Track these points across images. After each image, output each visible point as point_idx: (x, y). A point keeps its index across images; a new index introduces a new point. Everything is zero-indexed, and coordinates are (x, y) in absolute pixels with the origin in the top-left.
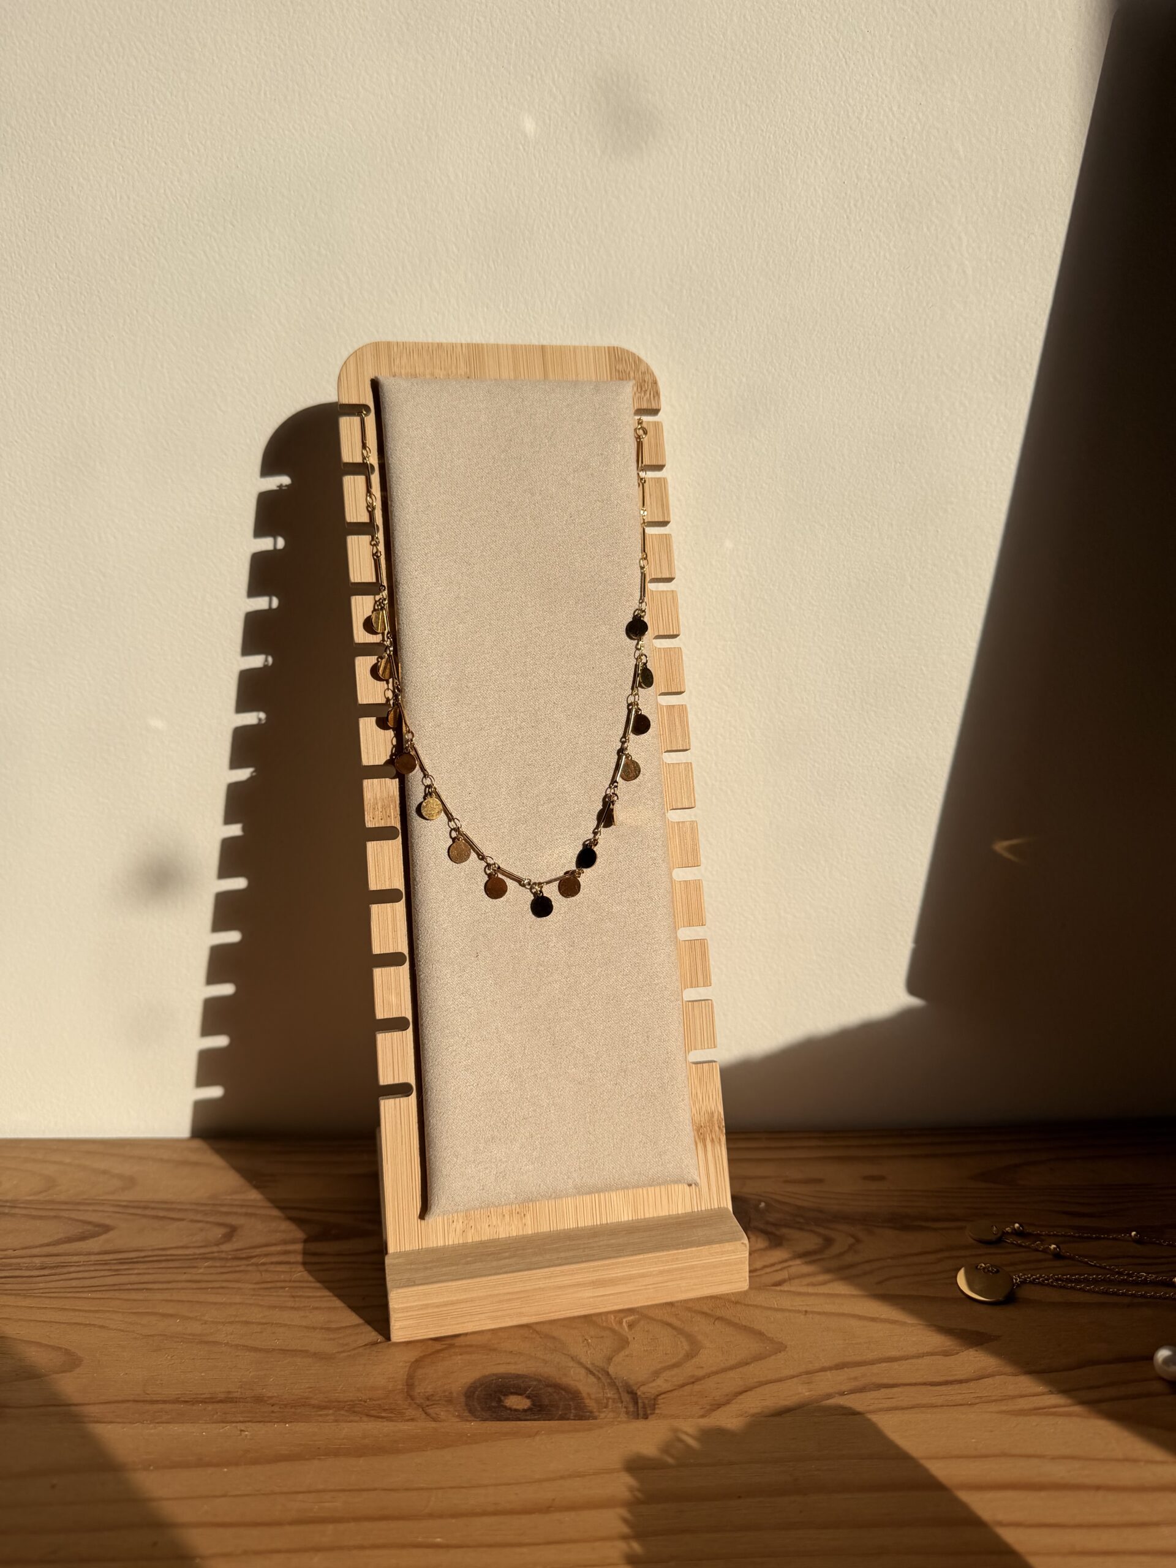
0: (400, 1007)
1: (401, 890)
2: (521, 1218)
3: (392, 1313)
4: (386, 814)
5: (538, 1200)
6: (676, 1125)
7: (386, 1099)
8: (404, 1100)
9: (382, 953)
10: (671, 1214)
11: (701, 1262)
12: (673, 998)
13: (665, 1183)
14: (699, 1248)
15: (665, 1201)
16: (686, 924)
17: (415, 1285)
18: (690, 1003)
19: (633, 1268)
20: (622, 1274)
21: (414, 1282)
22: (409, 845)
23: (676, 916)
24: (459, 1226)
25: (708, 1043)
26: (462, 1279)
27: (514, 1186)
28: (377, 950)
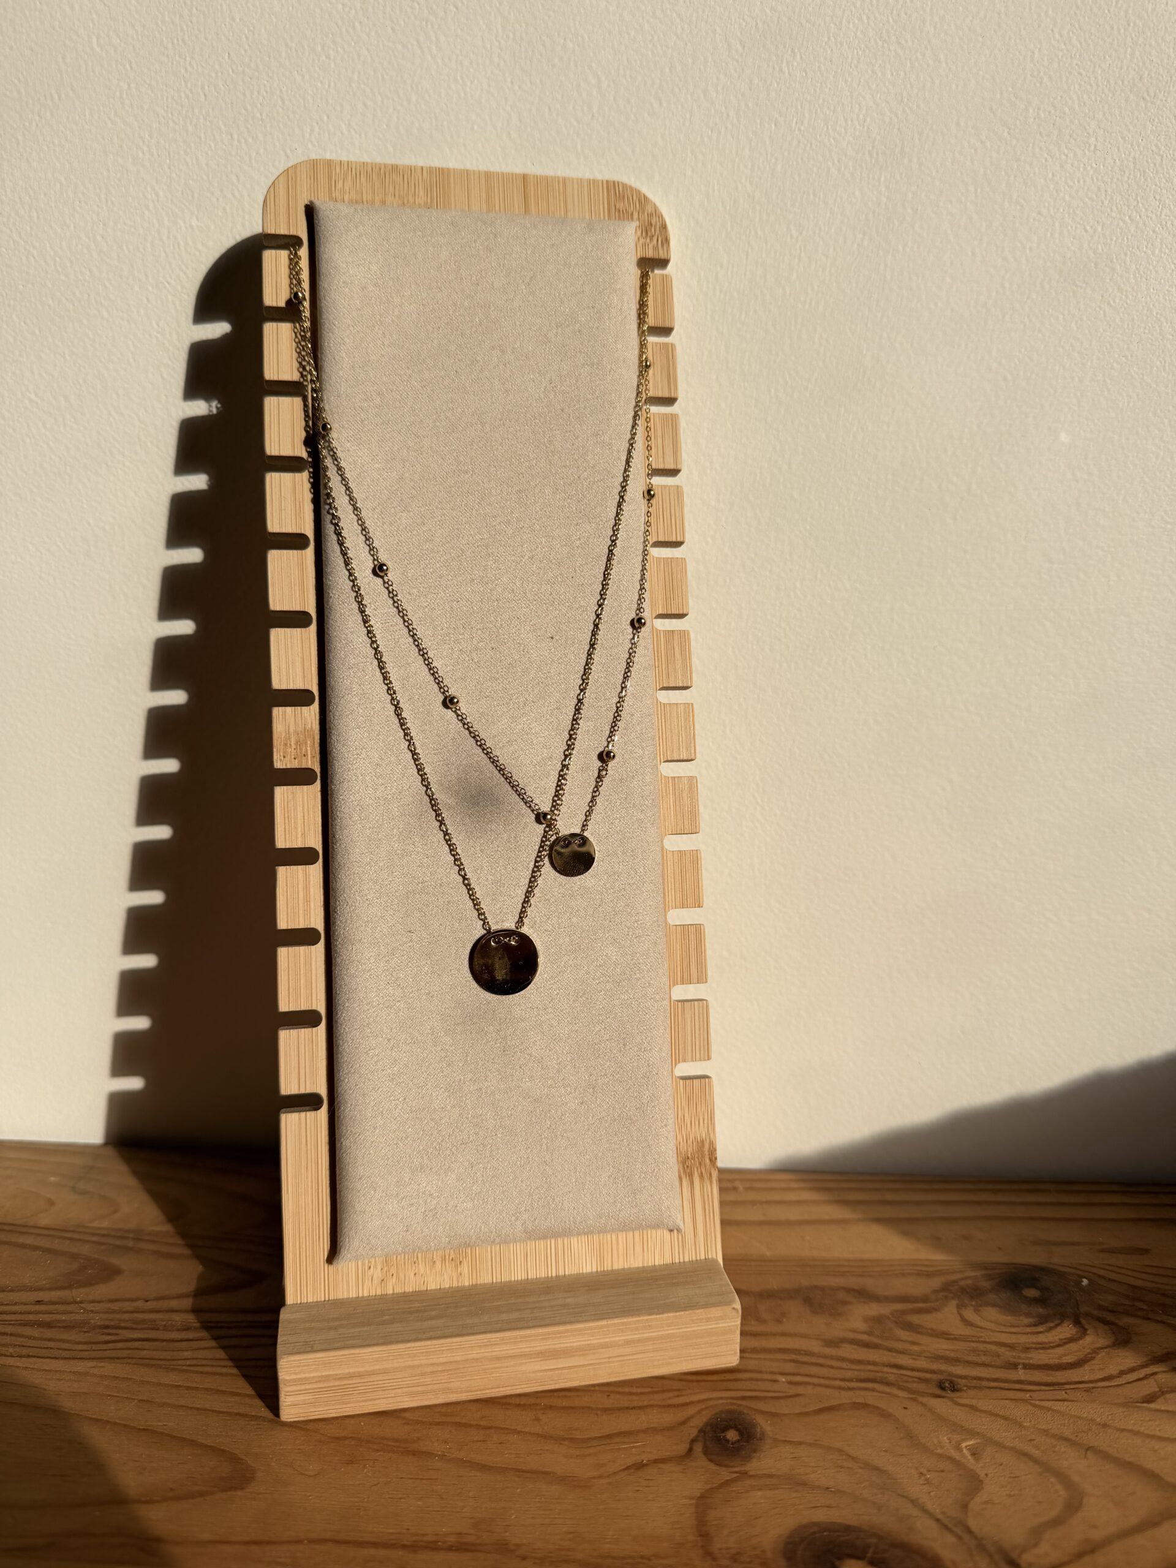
0: (310, 998)
1: (317, 849)
2: (456, 1267)
3: (281, 1386)
4: (301, 753)
5: (478, 1246)
6: (656, 1156)
7: (288, 1112)
8: (310, 1115)
9: (289, 928)
10: (646, 1265)
11: (681, 1330)
12: (657, 997)
13: (640, 1227)
14: (678, 1314)
15: (638, 1249)
16: (678, 904)
17: (313, 1351)
18: (679, 1003)
19: (593, 1336)
20: (578, 1344)
21: (312, 1347)
22: (329, 793)
23: (667, 894)
24: (377, 1274)
25: (700, 1054)
26: (374, 1345)
27: (447, 1228)
28: (283, 924)
